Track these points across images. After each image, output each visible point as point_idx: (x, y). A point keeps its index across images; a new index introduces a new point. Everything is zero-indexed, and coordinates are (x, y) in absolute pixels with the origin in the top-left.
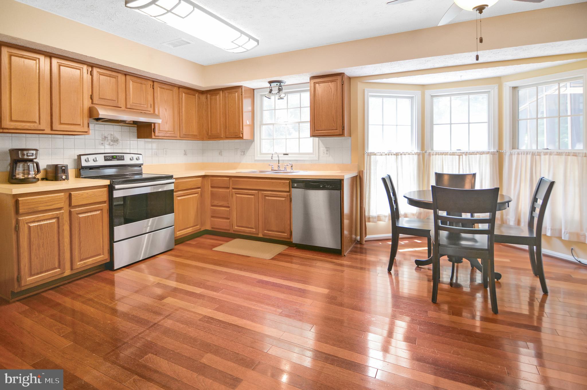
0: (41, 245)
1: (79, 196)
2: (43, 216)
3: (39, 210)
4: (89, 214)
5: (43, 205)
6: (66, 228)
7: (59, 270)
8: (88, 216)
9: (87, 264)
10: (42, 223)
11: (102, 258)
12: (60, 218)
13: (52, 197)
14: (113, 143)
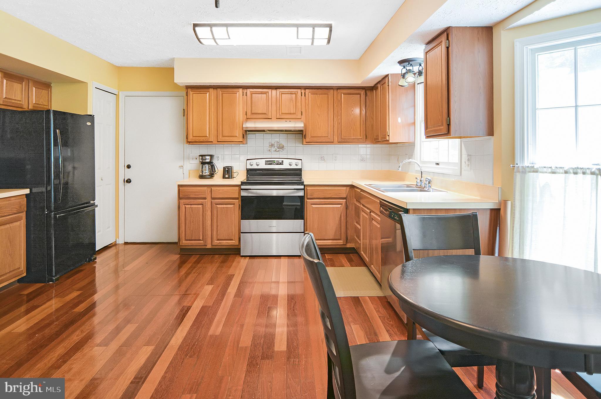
0: (192, 221)
1: (217, 191)
2: (193, 202)
3: (191, 197)
4: (225, 206)
5: (193, 194)
6: (209, 213)
7: (203, 242)
8: (224, 207)
9: (222, 244)
10: (193, 206)
11: (233, 243)
12: (204, 205)
13: (199, 189)
14: (279, 149)
